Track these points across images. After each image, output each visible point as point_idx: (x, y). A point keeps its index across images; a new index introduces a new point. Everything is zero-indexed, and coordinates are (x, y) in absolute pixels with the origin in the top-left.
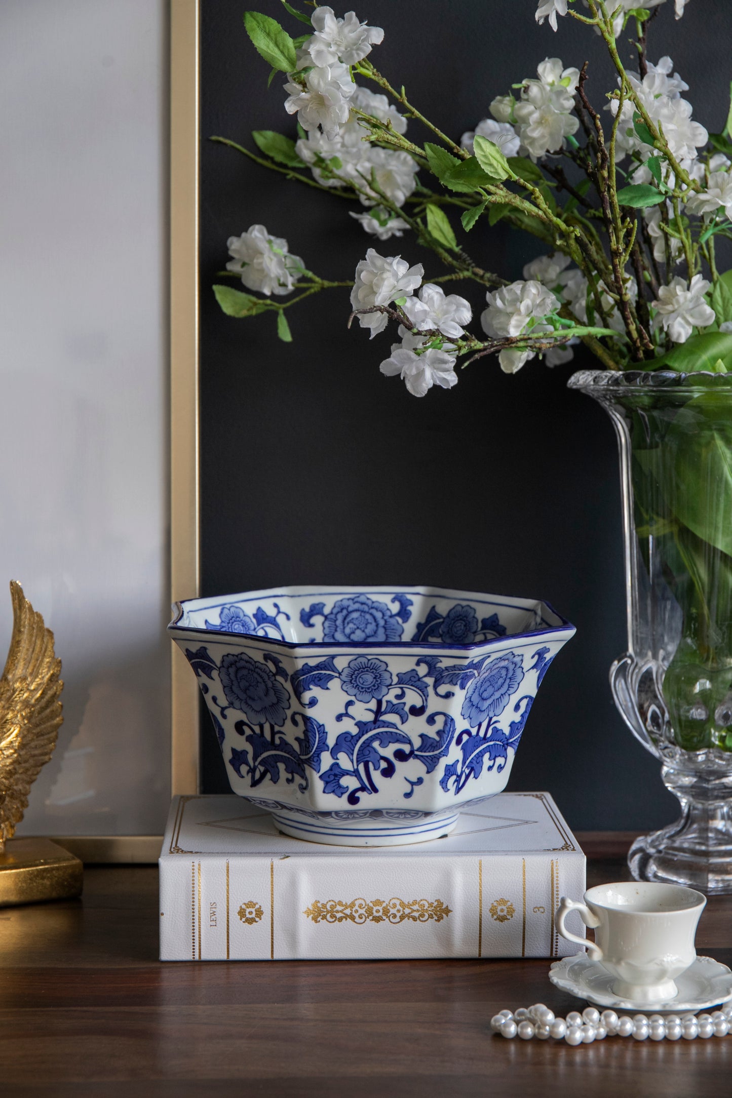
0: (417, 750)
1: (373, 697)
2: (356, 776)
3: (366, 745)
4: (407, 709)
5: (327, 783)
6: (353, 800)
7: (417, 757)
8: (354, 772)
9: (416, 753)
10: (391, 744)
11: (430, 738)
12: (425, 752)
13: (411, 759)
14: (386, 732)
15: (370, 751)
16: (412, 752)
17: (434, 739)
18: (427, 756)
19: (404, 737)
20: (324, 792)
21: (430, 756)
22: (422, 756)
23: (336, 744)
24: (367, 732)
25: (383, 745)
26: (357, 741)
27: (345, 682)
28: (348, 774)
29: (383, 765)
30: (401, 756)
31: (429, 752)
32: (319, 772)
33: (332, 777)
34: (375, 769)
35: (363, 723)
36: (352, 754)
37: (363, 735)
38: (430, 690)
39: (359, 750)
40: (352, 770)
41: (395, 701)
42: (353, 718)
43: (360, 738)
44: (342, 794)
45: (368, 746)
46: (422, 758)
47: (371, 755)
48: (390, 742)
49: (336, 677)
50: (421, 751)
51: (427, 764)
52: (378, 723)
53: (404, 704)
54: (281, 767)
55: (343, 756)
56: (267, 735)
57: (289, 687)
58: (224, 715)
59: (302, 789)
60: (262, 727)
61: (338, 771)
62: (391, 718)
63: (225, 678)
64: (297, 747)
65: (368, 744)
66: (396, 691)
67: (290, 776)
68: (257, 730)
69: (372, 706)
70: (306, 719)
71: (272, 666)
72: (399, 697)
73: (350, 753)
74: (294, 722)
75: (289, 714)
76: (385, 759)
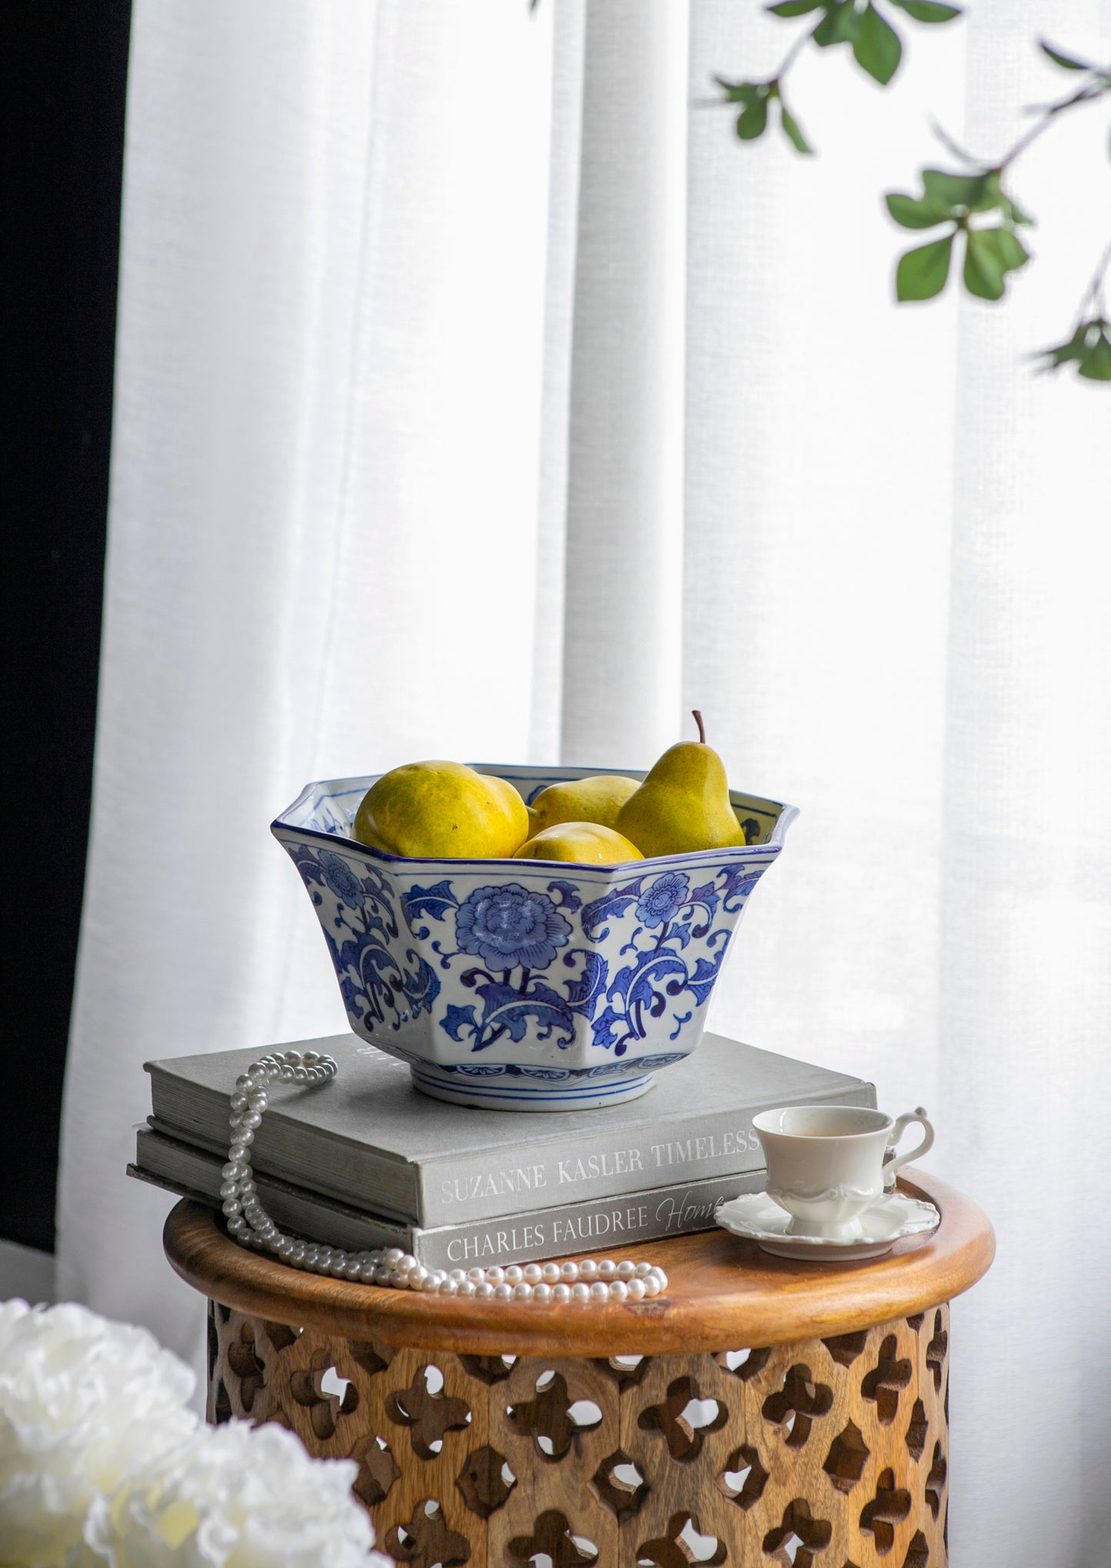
0: (690, 980)
1: (662, 920)
2: (626, 1020)
3: (642, 979)
4: (690, 931)
5: (598, 1032)
6: (620, 1050)
7: (690, 987)
8: (625, 1015)
9: (690, 983)
10: (666, 976)
11: (706, 962)
12: (699, 980)
13: (684, 990)
14: (664, 961)
15: (643, 987)
16: (685, 982)
17: (710, 963)
18: (699, 985)
19: (680, 964)
20: (593, 1044)
21: (703, 984)
22: (695, 986)
23: (614, 983)
24: (646, 964)
25: (658, 978)
26: (634, 976)
27: (641, 906)
28: (619, 1018)
29: (655, 1001)
30: (674, 988)
31: (703, 979)
32: (591, 1021)
33: (604, 1025)
34: (646, 1009)
35: (644, 953)
36: (627, 993)
37: (641, 968)
38: (720, 904)
39: (634, 988)
40: (624, 1013)
41: (681, 923)
42: (636, 949)
43: (637, 972)
44: (611, 1043)
45: (644, 981)
46: (694, 989)
47: (645, 992)
48: (665, 973)
49: (635, 901)
50: (695, 980)
51: (699, 994)
52: (659, 951)
53: (690, 924)
54: (531, 1020)
55: (617, 997)
56: (515, 982)
57: (575, 919)
58: (445, 965)
59: (563, 1043)
60: (507, 973)
61: (609, 1017)
62: (673, 943)
63: (465, 918)
64: (564, 992)
65: (643, 979)
66: (686, 910)
67: (544, 1030)
68: (499, 977)
69: (658, 931)
70: (591, 957)
71: (557, 896)
72: (687, 917)
73: (624, 993)
74: (569, 961)
75: (562, 952)
76: (658, 995)
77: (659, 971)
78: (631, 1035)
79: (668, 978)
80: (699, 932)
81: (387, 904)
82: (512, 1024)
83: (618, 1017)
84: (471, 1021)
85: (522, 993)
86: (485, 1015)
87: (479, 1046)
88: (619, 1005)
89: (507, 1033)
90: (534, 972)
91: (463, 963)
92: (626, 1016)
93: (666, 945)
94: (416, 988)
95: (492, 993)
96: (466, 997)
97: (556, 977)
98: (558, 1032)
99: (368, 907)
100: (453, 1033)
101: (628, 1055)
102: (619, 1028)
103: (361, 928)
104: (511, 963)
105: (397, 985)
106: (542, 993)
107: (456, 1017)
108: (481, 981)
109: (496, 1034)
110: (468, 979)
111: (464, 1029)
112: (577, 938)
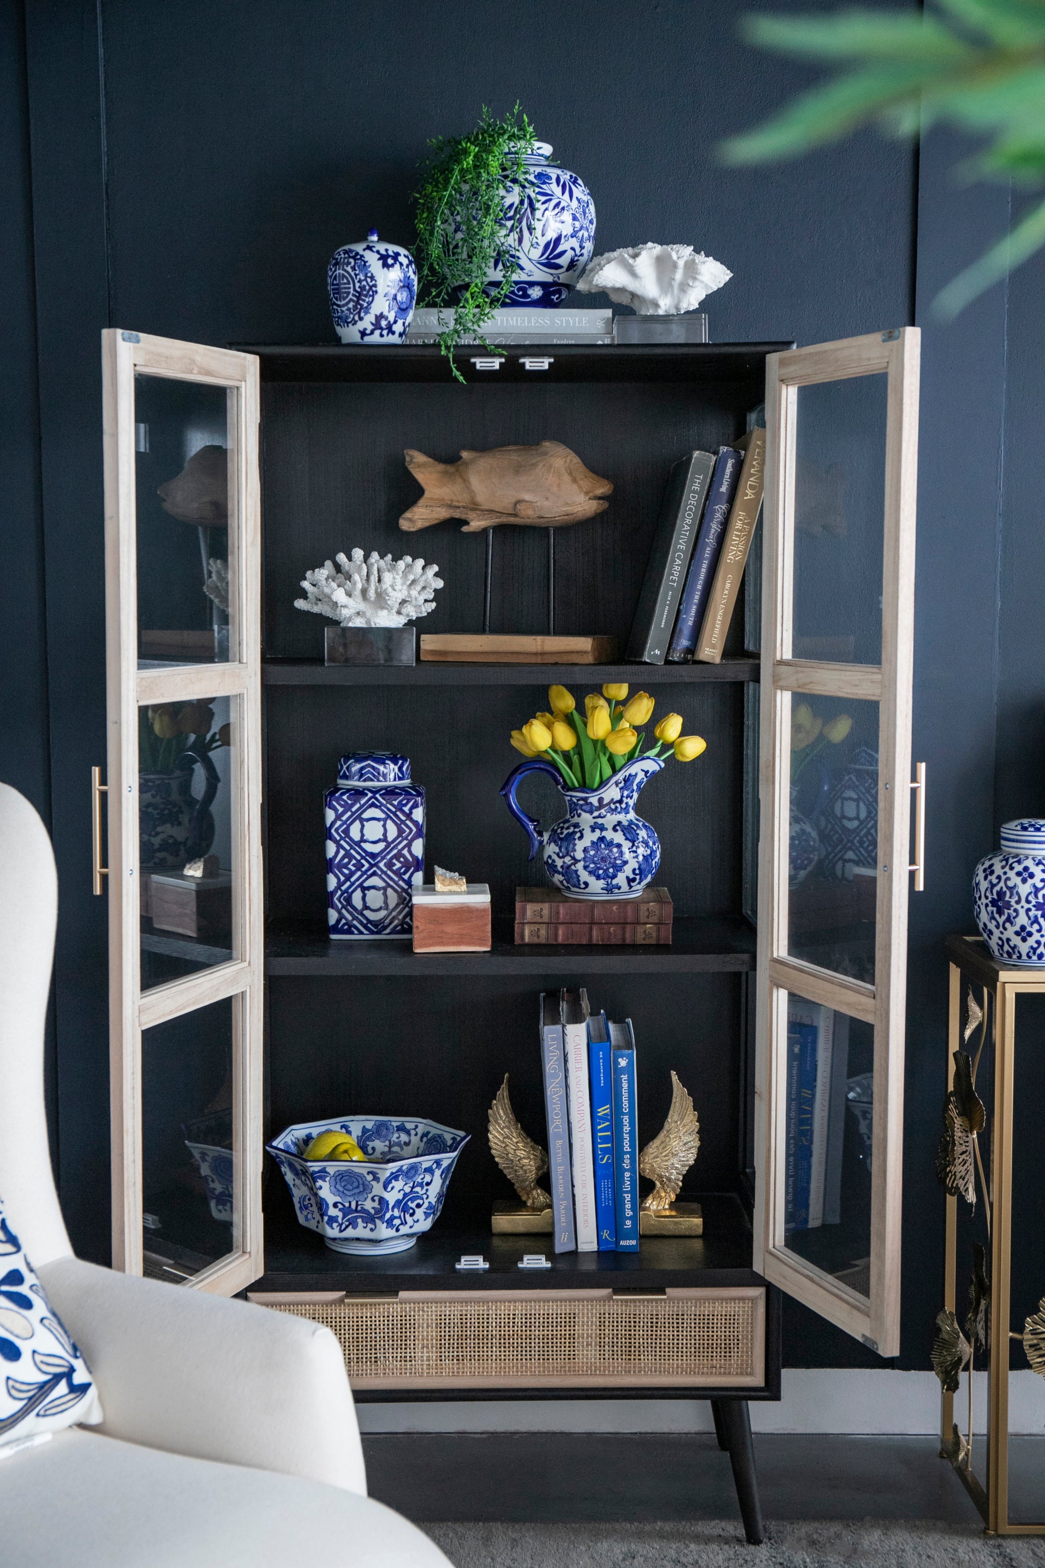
1: (412, 1181)
5: (388, 1224)
6: (397, 1230)
9: (425, 1203)
13: (423, 1206)
14: (414, 1196)
19: (421, 1196)
24: (407, 1197)
25: (412, 1203)
26: (402, 1203)
29: (411, 1211)
30: (419, 1205)
32: (384, 1221)
37: (404, 1199)
39: (402, 1207)
41: (420, 1181)
42: (404, 1191)
43: (403, 1201)
44: (393, 1228)
47: (406, 1208)
48: (415, 1200)
52: (412, 1192)
53: (424, 1181)
54: (359, 1221)
55: (396, 1210)
56: (353, 1207)
57: (376, 1183)
59: (372, 1230)
60: (350, 1203)
61: (392, 1219)
62: (418, 1189)
63: (334, 1182)
64: (372, 1211)
65: (406, 1203)
66: (422, 1176)
67: (365, 1225)
68: (347, 1205)
69: (411, 1185)
70: (382, 1197)
72: (422, 1179)
73: (399, 1209)
74: (373, 1200)
75: (370, 1196)
76: (411, 1208)
77: (412, 1200)
78: (402, 1224)
79: (416, 1203)
80: (428, 1184)
82: (353, 1223)
83: (396, 1218)
84: (337, 1222)
85: (356, 1211)
86: (343, 1218)
87: (341, 1231)
88: (396, 1213)
89: (351, 1226)
90: (360, 1203)
91: (333, 1198)
92: (400, 1217)
93: (415, 1190)
95: (346, 1211)
96: (337, 1212)
97: (369, 1205)
98: (370, 1226)
100: (331, 1226)
101: (400, 1233)
102: (396, 1222)
104: (351, 1199)
106: (364, 1211)
107: (331, 1219)
108: (340, 1206)
109: (347, 1227)
110: (335, 1205)
111: (335, 1225)
112: (376, 1191)
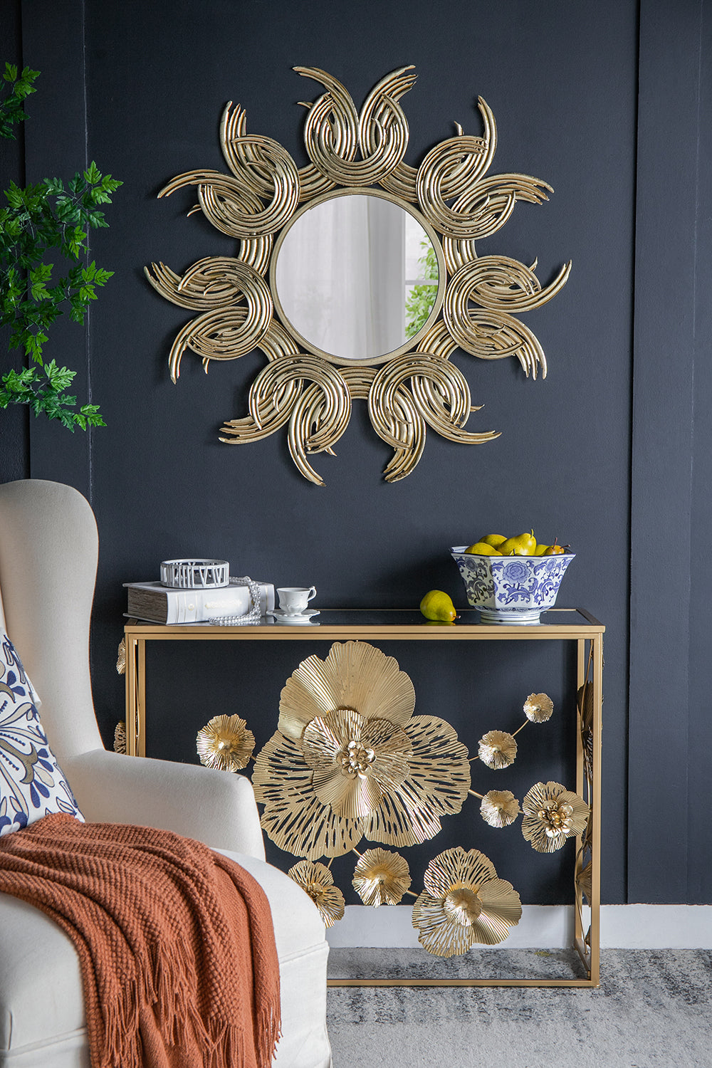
15: (545, 588)
29: (547, 592)
54: (520, 596)
56: (516, 587)
57: (532, 570)
58: (499, 583)
59: (527, 602)
60: (514, 585)
61: (538, 595)
63: (505, 571)
64: (528, 589)
67: (523, 599)
68: (512, 586)
70: (535, 579)
71: (528, 564)
73: (541, 589)
74: (530, 581)
75: (528, 579)
77: (548, 584)
78: (541, 600)
79: (550, 587)
80: (557, 575)
81: (485, 569)
82: (515, 598)
84: (505, 597)
85: (518, 589)
86: (509, 595)
87: (506, 603)
88: (540, 592)
89: (514, 600)
90: (521, 584)
91: (504, 582)
93: (550, 578)
94: (491, 590)
95: (511, 590)
96: (505, 591)
97: (527, 585)
98: (526, 599)
99: (478, 571)
100: (500, 600)
101: (541, 605)
102: (539, 598)
103: (475, 577)
104: (515, 582)
105: (485, 590)
106: (523, 589)
107: (501, 596)
108: (508, 587)
109: (511, 600)
110: (505, 586)
111: (503, 600)
112: (532, 575)
